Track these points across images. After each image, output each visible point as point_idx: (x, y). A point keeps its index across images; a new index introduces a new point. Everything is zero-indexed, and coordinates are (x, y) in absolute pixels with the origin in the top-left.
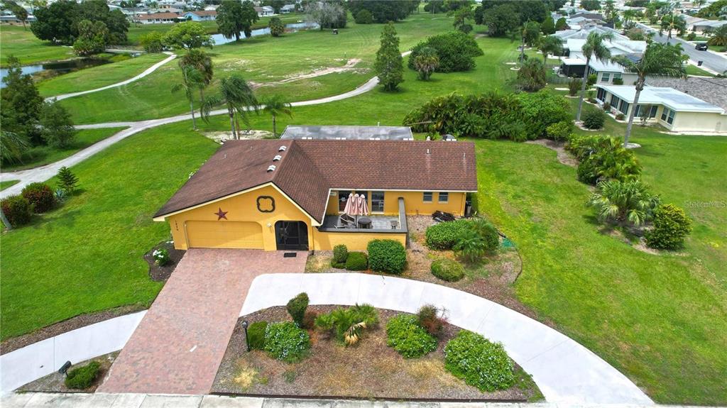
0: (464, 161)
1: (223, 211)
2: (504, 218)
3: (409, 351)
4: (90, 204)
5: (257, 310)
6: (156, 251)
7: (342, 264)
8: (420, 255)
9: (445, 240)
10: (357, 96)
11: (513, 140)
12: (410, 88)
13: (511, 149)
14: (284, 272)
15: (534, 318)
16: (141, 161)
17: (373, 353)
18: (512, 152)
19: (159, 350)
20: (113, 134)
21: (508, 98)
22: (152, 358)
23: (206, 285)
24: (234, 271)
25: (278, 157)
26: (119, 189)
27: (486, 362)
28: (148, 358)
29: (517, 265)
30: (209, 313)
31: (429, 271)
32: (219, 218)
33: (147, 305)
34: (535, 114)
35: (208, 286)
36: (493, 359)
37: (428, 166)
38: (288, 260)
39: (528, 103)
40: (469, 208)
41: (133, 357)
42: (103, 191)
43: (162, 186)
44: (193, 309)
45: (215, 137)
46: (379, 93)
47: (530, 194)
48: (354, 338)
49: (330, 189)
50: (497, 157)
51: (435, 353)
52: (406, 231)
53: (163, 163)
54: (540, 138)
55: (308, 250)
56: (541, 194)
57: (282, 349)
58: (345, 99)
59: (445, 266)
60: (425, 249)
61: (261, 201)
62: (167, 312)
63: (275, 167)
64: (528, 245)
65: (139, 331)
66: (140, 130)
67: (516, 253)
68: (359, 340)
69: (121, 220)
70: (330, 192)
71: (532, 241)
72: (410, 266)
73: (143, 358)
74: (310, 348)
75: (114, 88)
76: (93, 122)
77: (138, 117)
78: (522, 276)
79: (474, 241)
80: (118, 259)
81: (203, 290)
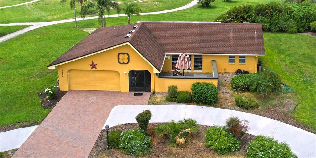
0: (255, 36)
1: (95, 63)
2: (285, 75)
3: (221, 150)
4: (4, 66)
5: (115, 126)
6: (47, 89)
7: (174, 99)
8: (227, 94)
9: (245, 84)
10: (183, 10)
11: (288, 33)
12: (218, 6)
13: (287, 37)
14: (134, 104)
15: (308, 131)
16: (39, 43)
17: (196, 151)
18: (288, 39)
19: (45, 149)
20: (21, 29)
21: (283, 7)
22: (40, 153)
23: (80, 111)
24: (100, 103)
25: (133, 31)
26: (24, 58)
27: (276, 153)
28: (36, 154)
29: (295, 101)
30: (81, 127)
31: (234, 103)
32: (92, 68)
33: (38, 122)
34: (301, 16)
35: (81, 111)
36: (281, 151)
37: (232, 39)
38: (137, 97)
39: (296, 9)
40: (260, 67)
41: (27, 153)
42: (13, 58)
43: (53, 56)
44: (70, 125)
45: (89, 31)
46: (198, 8)
47: (302, 61)
48: (182, 140)
49: (166, 54)
50: (278, 42)
51: (240, 152)
52: (218, 78)
53: (54, 44)
54: (306, 31)
55: (150, 91)
56: (309, 61)
57: (132, 147)
58: (176, 12)
59: (245, 99)
60: (231, 92)
61: (121, 56)
62: (52, 126)
63: (130, 35)
64: (302, 89)
65: (32, 137)
66: (40, 27)
67: (294, 94)
68: (186, 142)
69: (24, 74)
70: (166, 55)
71: (305, 87)
72: (221, 101)
73: (34, 153)
74: (151, 148)
75: (24, 5)
76: (9, 22)
77: (38, 20)
78: (299, 107)
79: (264, 82)
80: (20, 95)
81: (78, 114)
